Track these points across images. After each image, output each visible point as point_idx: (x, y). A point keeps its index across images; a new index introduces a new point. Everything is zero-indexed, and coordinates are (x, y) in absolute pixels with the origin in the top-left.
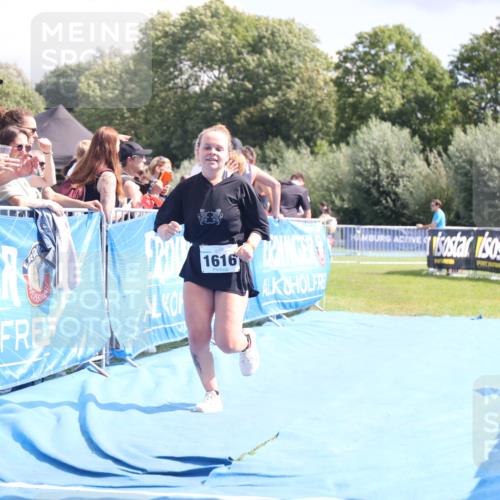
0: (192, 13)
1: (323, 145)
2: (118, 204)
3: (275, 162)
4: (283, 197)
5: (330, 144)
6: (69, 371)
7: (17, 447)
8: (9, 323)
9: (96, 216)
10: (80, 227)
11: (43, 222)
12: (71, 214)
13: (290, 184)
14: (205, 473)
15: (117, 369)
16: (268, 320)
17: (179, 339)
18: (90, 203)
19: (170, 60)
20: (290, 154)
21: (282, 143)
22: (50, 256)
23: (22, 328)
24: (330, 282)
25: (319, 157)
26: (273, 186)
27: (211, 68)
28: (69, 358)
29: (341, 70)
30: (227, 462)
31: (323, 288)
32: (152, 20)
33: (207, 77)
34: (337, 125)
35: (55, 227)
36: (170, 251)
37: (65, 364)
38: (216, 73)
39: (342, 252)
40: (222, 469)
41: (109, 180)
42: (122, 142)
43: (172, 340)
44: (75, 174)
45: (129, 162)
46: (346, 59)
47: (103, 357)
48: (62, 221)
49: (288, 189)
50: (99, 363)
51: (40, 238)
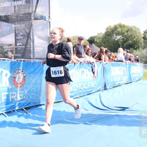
0: (115, 26)
1: (141, 49)
2: (105, 61)
3: (132, 53)
4: (135, 59)
5: (142, 49)
6: (97, 91)
7: (89, 105)
8: (90, 83)
9: (101, 63)
10: (99, 65)
11: (92, 65)
12: (97, 63)
13: (136, 57)
14: (124, 110)
15: (106, 91)
16: (132, 82)
17: (116, 85)
18: (100, 61)
19: (112, 34)
20: (135, 51)
21: (133, 49)
22: (94, 71)
23: (92, 84)
24: (143, 75)
25: (140, 51)
26: (133, 57)
27: (119, 35)
28: (98, 89)
29: (144, 35)
30: (128, 108)
31: (142, 76)
32: (108, 27)
33: (118, 37)
34: (144, 45)
35: (94, 66)
36: (114, 69)
37: (97, 90)
38: (120, 36)
39: (145, 69)
40: (127, 109)
41: (103, 57)
42: (105, 50)
43: (115, 86)
44: (97, 56)
45: (107, 53)
46: (145, 33)
47: (103, 89)
48: (96, 65)
49: (136, 58)
50: (102, 90)
51: (92, 67)
